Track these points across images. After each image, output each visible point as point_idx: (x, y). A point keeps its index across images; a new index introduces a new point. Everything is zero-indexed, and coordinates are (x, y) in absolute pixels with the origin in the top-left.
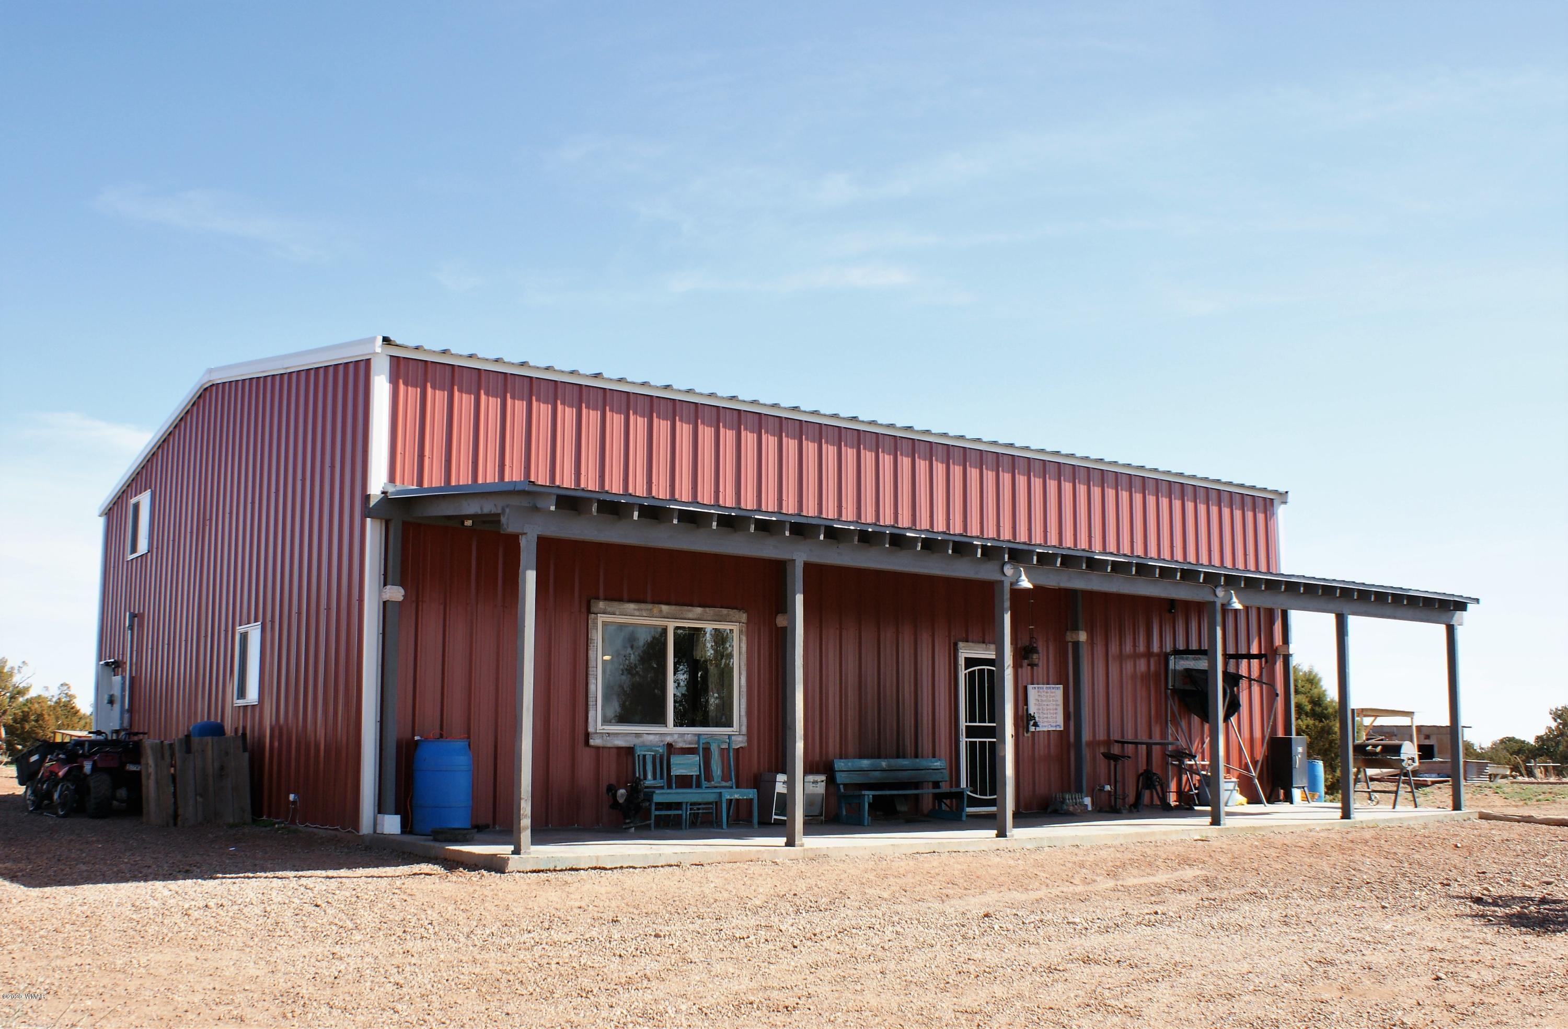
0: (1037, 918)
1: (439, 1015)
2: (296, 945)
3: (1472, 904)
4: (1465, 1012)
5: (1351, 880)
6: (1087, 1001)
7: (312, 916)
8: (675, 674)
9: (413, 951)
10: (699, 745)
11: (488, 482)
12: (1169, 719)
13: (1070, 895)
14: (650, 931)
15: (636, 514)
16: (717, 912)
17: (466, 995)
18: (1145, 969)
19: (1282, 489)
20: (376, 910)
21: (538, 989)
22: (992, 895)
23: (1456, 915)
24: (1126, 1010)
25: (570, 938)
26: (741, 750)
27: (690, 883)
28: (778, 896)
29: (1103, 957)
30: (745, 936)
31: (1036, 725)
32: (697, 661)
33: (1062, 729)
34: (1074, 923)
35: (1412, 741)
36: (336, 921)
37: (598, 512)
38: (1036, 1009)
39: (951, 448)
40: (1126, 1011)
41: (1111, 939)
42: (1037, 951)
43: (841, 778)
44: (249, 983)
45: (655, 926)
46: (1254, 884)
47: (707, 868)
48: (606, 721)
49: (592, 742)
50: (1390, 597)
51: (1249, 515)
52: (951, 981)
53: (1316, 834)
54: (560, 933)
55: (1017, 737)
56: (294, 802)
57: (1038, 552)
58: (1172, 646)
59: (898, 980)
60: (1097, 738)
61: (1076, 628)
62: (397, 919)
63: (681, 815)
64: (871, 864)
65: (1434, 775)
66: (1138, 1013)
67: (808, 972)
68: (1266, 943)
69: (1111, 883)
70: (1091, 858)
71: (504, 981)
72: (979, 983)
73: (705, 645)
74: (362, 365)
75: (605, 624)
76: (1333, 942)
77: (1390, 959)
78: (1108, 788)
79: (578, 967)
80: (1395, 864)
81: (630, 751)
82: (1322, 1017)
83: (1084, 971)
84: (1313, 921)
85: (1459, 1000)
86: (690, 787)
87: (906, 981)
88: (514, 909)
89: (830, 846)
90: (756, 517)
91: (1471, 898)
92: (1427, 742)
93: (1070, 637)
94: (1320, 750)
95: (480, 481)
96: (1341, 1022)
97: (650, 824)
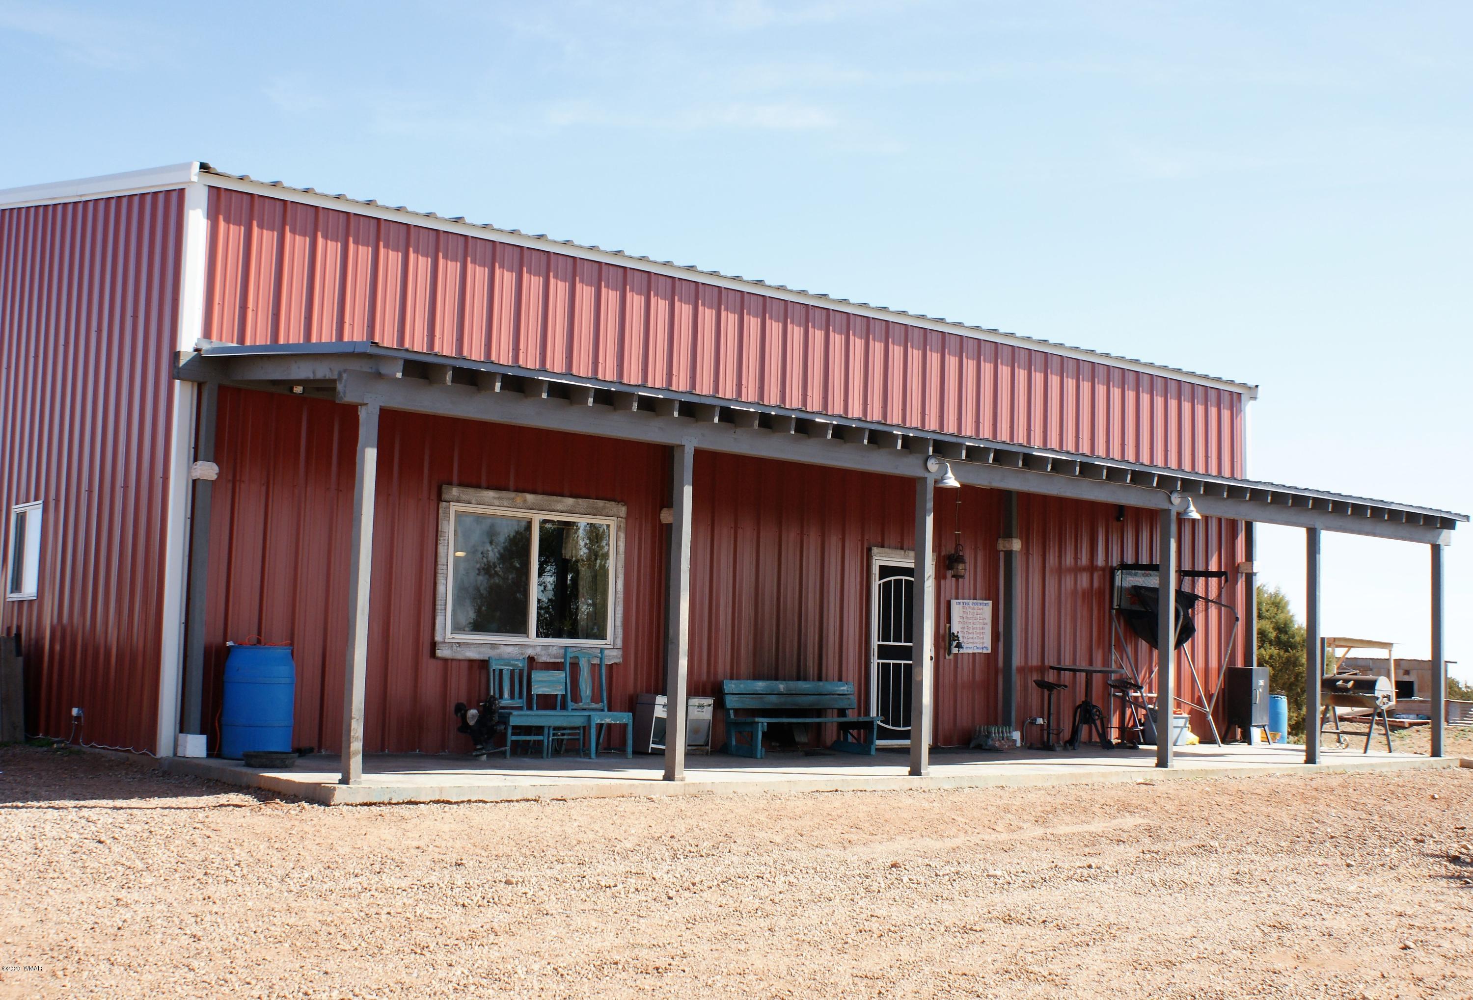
0: (953, 869)
1: (244, 974)
2: (72, 889)
3: (1448, 864)
4: (1435, 987)
5: (1313, 833)
6: (1006, 966)
7: (94, 854)
8: (540, 575)
9: (215, 897)
10: (565, 660)
11: (323, 341)
12: (1113, 644)
13: (991, 844)
14: (499, 876)
15: (498, 385)
16: (580, 856)
17: (277, 950)
18: (1075, 931)
19: (1251, 383)
20: (172, 848)
21: (363, 944)
22: (902, 842)
23: (1430, 876)
24: (1051, 977)
25: (404, 884)
26: (615, 666)
27: (550, 821)
28: (653, 838)
29: (1027, 916)
30: (612, 885)
31: (959, 646)
32: (566, 562)
33: (989, 651)
34: (995, 876)
35: (1389, 676)
36: (123, 860)
37: (453, 382)
38: (947, 975)
39: (872, 321)
40: (1050, 979)
41: (1036, 896)
42: (951, 908)
43: (731, 702)
44: (12, 934)
45: (506, 871)
46: (1203, 836)
47: (571, 803)
48: (457, 628)
49: (439, 653)
50: (1369, 511)
51: (1213, 411)
52: (850, 941)
53: (1276, 780)
54: (393, 878)
55: (937, 660)
56: (78, 718)
57: (967, 446)
58: (1119, 560)
59: (789, 939)
60: (1030, 664)
61: (1009, 536)
62: (197, 858)
63: (542, 741)
64: (763, 803)
65: (1412, 716)
66: (1063, 982)
67: (684, 928)
68: (1214, 903)
69: (1039, 831)
70: (1018, 802)
71: (323, 934)
72: (883, 943)
73: (577, 542)
74: (174, 196)
75: (458, 514)
76: (1290, 904)
77: (1353, 924)
78: (1040, 721)
79: (412, 918)
80: (1364, 816)
81: (484, 664)
82: (1273, 989)
83: (1004, 931)
84: (1268, 880)
85: (1429, 972)
86: (554, 708)
87: (798, 940)
88: (339, 848)
89: (717, 781)
90: (640, 393)
91: (1448, 856)
92: (1406, 678)
93: (1001, 545)
94: (1284, 684)
95: (314, 340)
96: (1295, 995)
97: (506, 750)
